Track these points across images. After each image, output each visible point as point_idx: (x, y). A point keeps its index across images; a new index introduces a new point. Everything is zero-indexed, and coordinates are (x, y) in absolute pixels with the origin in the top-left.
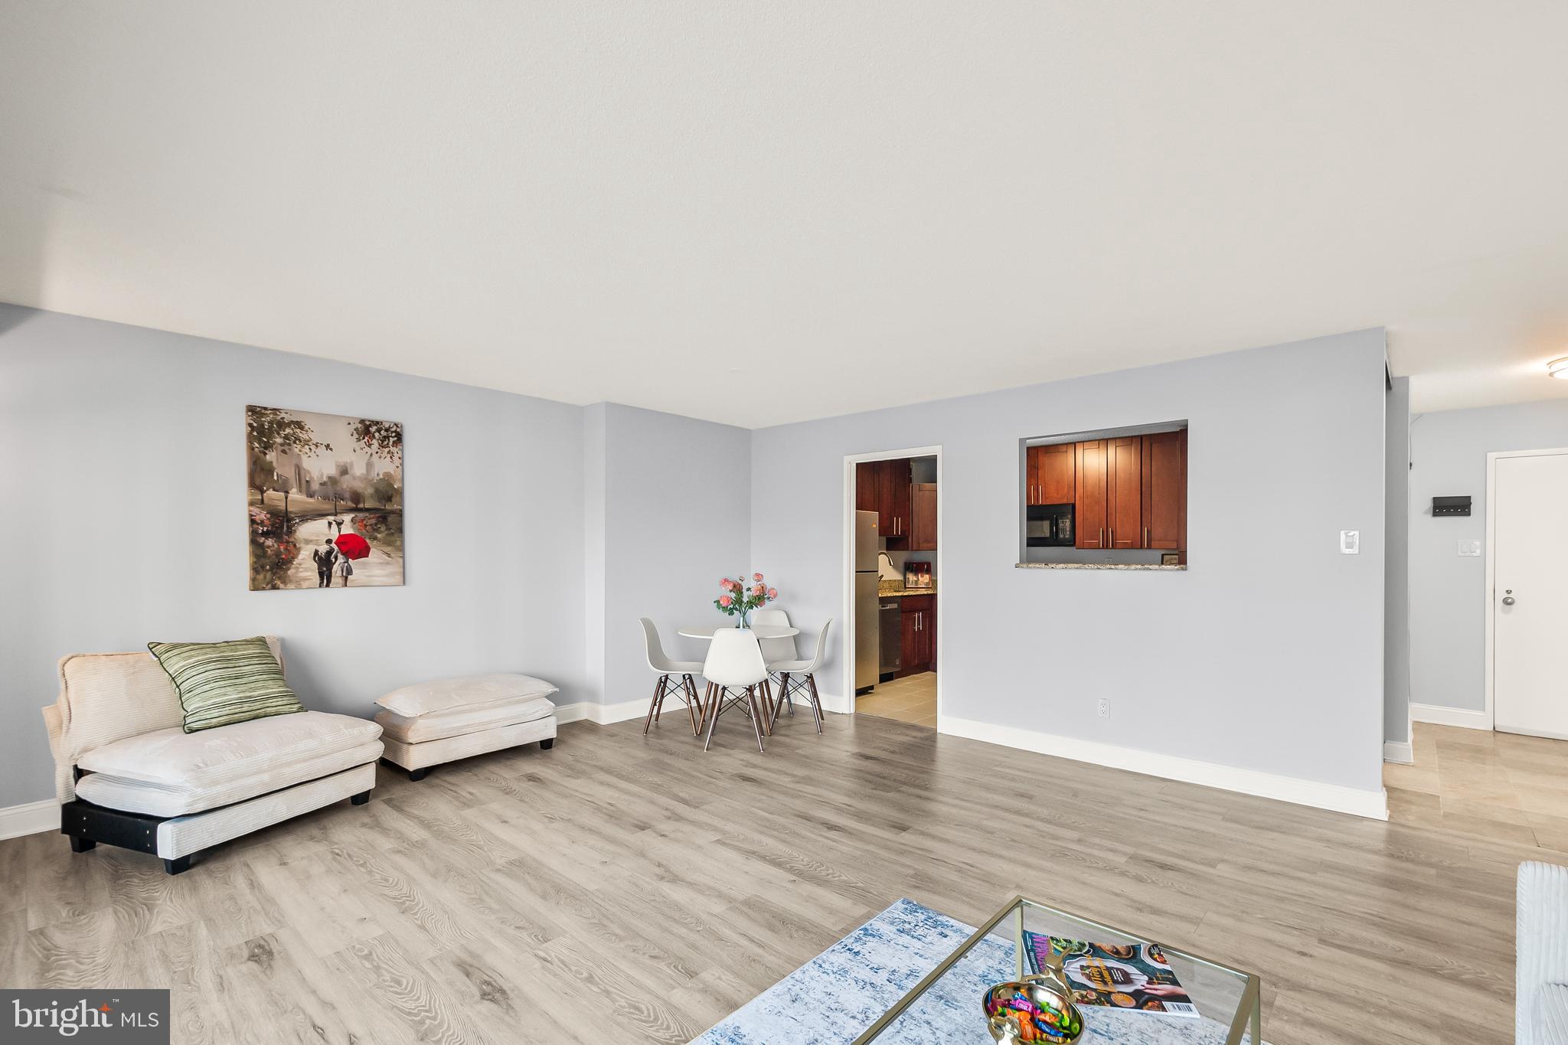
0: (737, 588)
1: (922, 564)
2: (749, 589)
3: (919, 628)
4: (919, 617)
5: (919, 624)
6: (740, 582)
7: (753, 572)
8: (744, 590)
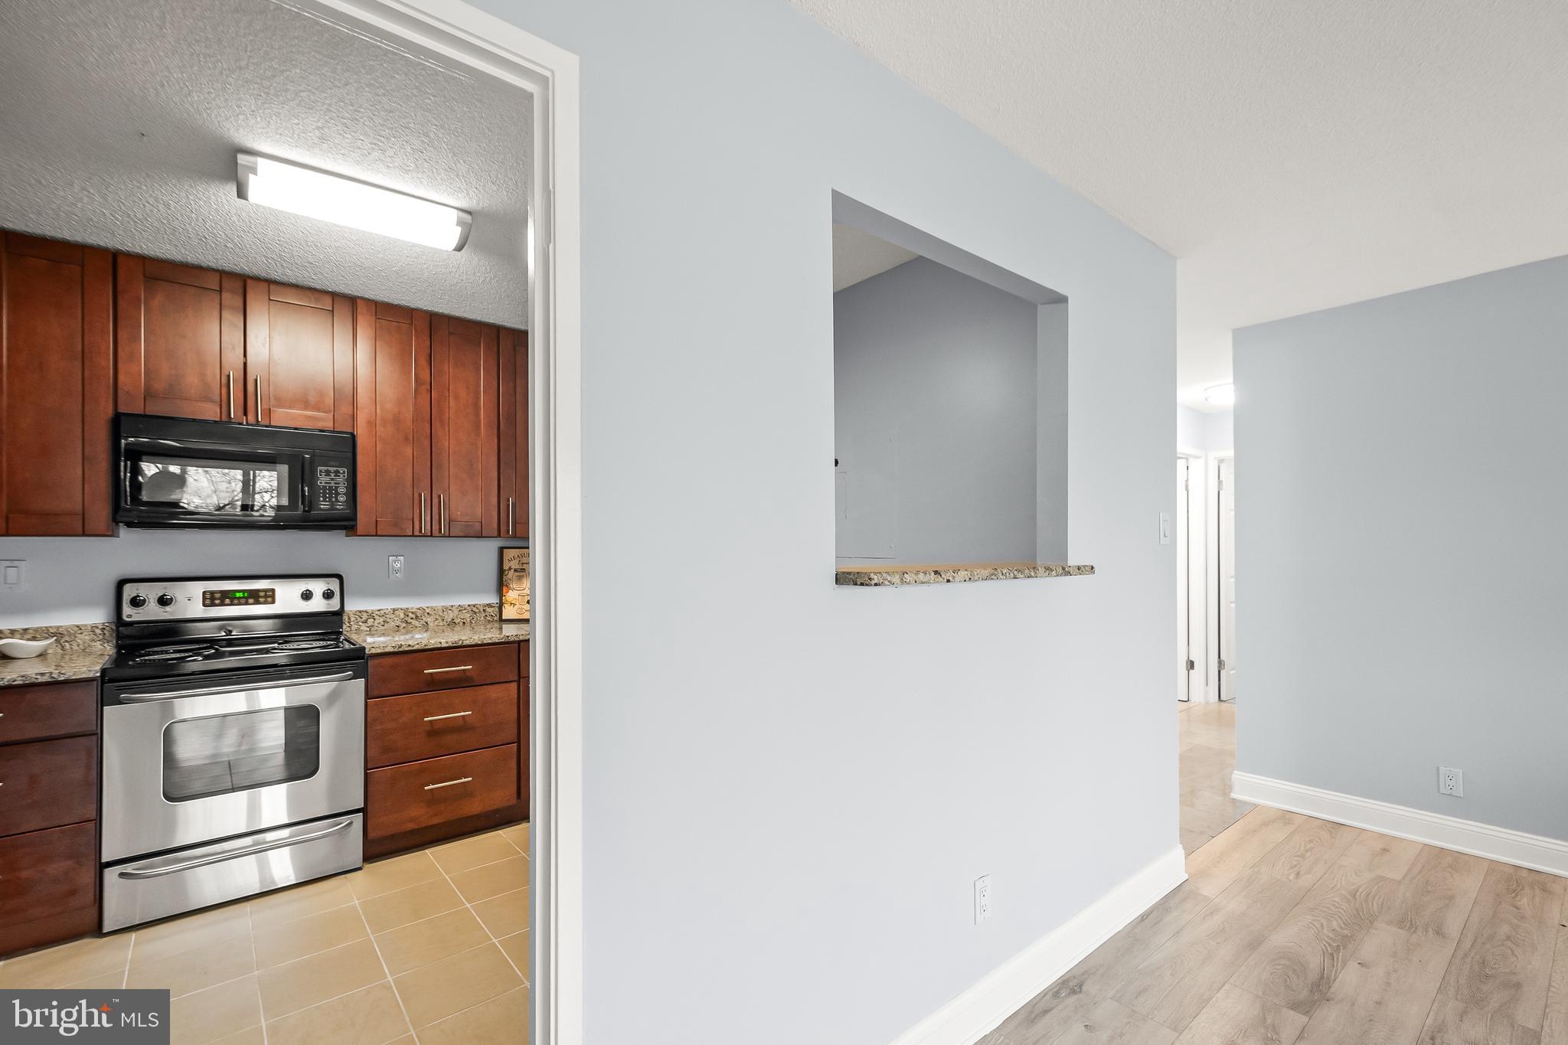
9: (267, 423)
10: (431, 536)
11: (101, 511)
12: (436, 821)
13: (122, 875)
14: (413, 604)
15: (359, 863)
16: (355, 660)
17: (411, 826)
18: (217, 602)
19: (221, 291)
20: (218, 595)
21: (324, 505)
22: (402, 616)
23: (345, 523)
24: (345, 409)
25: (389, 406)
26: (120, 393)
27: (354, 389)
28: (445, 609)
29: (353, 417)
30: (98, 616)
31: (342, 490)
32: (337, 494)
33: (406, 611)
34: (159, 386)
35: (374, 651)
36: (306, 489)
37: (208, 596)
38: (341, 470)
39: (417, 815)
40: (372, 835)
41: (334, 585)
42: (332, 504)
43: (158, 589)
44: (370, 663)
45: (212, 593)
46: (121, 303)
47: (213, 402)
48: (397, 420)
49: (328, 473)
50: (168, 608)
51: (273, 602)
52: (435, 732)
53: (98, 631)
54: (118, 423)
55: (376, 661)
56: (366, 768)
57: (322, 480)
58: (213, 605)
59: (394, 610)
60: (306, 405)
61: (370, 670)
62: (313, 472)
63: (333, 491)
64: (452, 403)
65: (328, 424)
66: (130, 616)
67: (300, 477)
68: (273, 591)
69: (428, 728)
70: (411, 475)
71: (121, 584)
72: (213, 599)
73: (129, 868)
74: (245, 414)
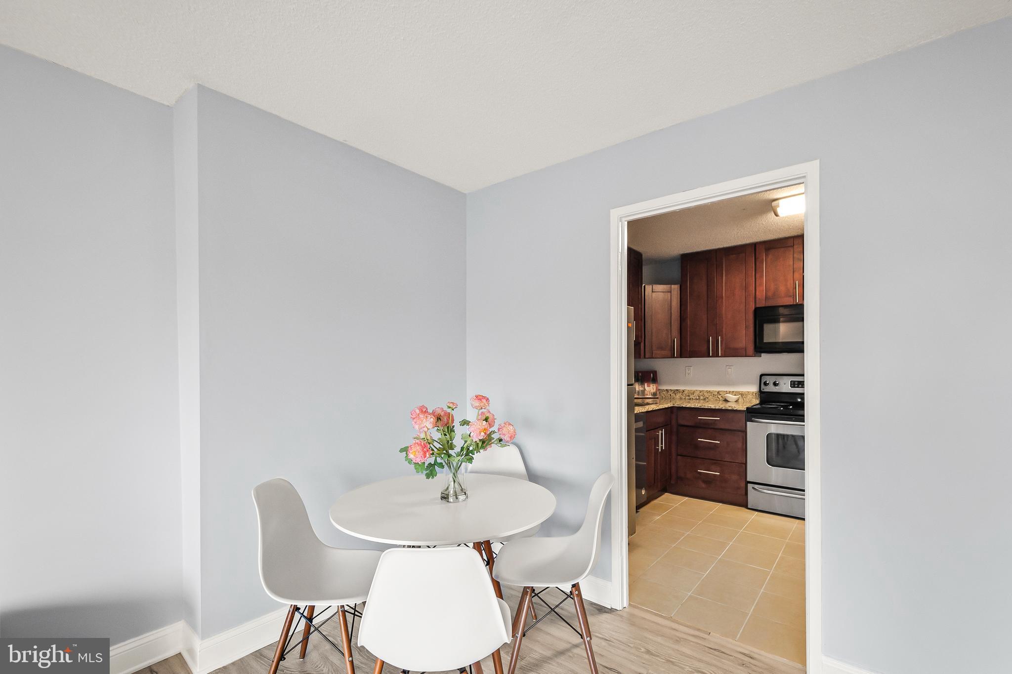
0: (444, 422)
1: (648, 373)
2: (465, 423)
3: (662, 447)
4: (662, 434)
5: (662, 444)
6: (449, 410)
7: (471, 393)
8: (456, 424)
11: (751, 348)
13: (753, 488)
18: (796, 386)
19: (793, 246)
20: (796, 383)
26: (757, 299)
30: (754, 389)
34: (770, 294)
37: (792, 383)
43: (773, 379)
45: (794, 382)
46: (757, 264)
47: (790, 296)
50: (777, 387)
53: (754, 394)
54: (758, 312)
58: (794, 387)
66: (763, 389)
71: (761, 376)
72: (794, 384)
73: (756, 486)
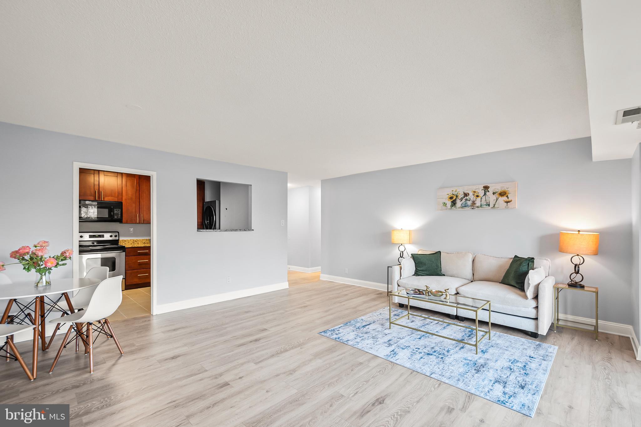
9: (103, 200)
10: (139, 223)
12: (140, 282)
14: (135, 239)
15: (124, 290)
16: (123, 249)
17: (135, 283)
19: (94, 174)
20: (92, 236)
21: (116, 217)
22: (132, 241)
23: (120, 221)
24: (120, 197)
25: (130, 196)
27: (122, 192)
28: (143, 240)
29: (122, 198)
31: (119, 214)
32: (119, 215)
33: (133, 240)
35: (127, 247)
36: (112, 213)
37: (90, 236)
38: (119, 210)
39: (136, 281)
40: (127, 284)
41: (117, 234)
42: (117, 217)
44: (126, 249)
47: (92, 196)
48: (131, 199)
49: (116, 210)
50: (82, 238)
51: (104, 237)
52: (140, 264)
55: (128, 249)
56: (125, 271)
57: (115, 212)
58: (91, 238)
59: (131, 240)
60: (112, 196)
61: (126, 251)
62: (113, 210)
63: (117, 214)
64: (144, 194)
65: (116, 200)
67: (111, 210)
68: (104, 235)
69: (139, 263)
70: (134, 210)
74: (99, 198)
